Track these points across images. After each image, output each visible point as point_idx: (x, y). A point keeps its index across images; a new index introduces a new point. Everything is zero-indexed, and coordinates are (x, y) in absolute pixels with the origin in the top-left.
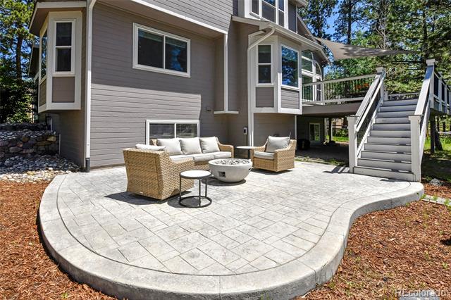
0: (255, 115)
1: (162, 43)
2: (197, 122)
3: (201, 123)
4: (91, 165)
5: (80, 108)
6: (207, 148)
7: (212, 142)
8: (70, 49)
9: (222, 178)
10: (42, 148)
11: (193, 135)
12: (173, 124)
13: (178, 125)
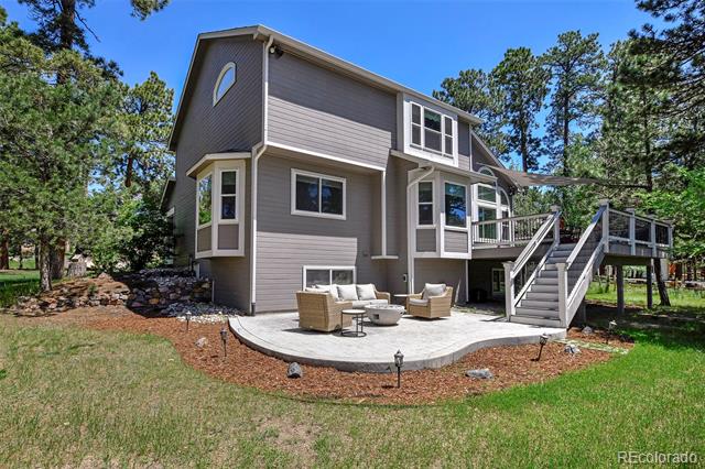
0: (415, 259)
1: (318, 186)
2: (353, 268)
3: (358, 270)
4: (257, 309)
5: (243, 255)
6: (364, 295)
7: (369, 289)
8: (234, 197)
9: (377, 321)
10: (197, 296)
11: (349, 281)
12: (328, 271)
13: (333, 272)
